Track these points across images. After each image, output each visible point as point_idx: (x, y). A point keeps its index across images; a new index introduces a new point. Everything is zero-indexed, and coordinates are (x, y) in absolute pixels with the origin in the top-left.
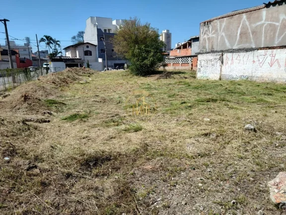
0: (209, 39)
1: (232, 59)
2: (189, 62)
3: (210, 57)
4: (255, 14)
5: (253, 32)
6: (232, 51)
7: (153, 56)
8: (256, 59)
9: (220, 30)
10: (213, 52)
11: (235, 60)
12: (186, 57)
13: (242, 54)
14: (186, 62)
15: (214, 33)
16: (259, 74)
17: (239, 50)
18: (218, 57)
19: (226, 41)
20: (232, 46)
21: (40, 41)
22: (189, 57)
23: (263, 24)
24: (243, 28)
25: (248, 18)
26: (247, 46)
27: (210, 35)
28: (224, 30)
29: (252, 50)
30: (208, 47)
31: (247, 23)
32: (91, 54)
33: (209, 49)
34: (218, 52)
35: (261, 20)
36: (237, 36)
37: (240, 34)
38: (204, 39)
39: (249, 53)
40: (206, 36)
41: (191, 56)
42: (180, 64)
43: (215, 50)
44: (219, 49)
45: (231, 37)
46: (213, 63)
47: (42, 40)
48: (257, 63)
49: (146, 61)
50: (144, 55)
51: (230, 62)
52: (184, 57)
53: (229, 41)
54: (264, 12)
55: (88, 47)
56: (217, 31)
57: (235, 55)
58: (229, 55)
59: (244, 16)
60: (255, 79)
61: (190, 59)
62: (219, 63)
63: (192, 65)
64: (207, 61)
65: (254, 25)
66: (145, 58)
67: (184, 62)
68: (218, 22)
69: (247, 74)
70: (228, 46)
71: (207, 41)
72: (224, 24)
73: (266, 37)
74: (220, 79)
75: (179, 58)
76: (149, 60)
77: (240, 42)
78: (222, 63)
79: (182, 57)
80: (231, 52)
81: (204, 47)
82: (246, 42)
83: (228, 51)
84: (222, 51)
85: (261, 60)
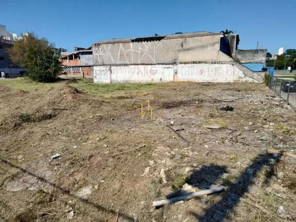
0: (100, 56)
1: (117, 70)
2: (81, 71)
3: (102, 68)
4: (127, 45)
5: (127, 55)
7: (55, 66)
8: (130, 71)
9: (107, 51)
10: (104, 65)
11: (119, 71)
12: (77, 67)
13: (122, 67)
14: (77, 71)
15: (103, 53)
16: (133, 79)
17: (120, 65)
18: (108, 69)
19: (112, 59)
20: (116, 62)
22: (79, 67)
23: (132, 51)
24: (121, 52)
25: (124, 46)
26: (124, 62)
27: (101, 54)
28: (109, 52)
29: (127, 65)
30: (100, 62)
31: (123, 49)
34: (108, 65)
35: (130, 49)
36: (118, 56)
37: (120, 55)
38: (97, 56)
39: (126, 67)
40: (97, 54)
41: (81, 67)
42: (72, 72)
44: (108, 64)
45: (114, 56)
46: (105, 72)
48: (131, 72)
49: (49, 70)
50: (47, 65)
51: (115, 72)
52: (75, 67)
53: (113, 59)
54: (131, 44)
56: (105, 51)
57: (118, 68)
58: (115, 67)
59: (121, 45)
60: (131, 82)
62: (109, 72)
63: (83, 73)
64: (101, 71)
65: (127, 51)
66: (47, 68)
67: (75, 71)
68: (105, 45)
69: (126, 79)
70: (113, 62)
72: (109, 48)
73: (134, 58)
74: (111, 82)
75: (70, 67)
76: (52, 69)
77: (120, 60)
78: (111, 72)
79: (73, 67)
80: (116, 66)
81: (97, 61)
82: (124, 60)
83: (114, 65)
84: (110, 65)
85: (133, 71)
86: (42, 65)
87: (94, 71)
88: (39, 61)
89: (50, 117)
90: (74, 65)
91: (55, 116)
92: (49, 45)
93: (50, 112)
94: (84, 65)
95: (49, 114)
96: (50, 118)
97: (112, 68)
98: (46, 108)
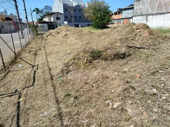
0: (139, 8)
1: (153, 19)
2: (122, 22)
3: (140, 18)
5: (165, 5)
6: (153, 15)
7: (108, 18)
8: (165, 18)
9: (146, 4)
10: (141, 15)
12: (120, 19)
13: (158, 16)
14: (119, 22)
15: (143, 6)
16: (166, 25)
17: (156, 14)
18: (145, 18)
19: (150, 9)
20: (153, 12)
22: (121, 19)
24: (159, 3)
26: (161, 12)
27: (140, 7)
28: (148, 4)
29: (163, 13)
32: (60, 19)
33: (139, 14)
34: (145, 15)
36: (155, 7)
37: (158, 6)
38: (137, 9)
39: (162, 15)
40: (138, 7)
41: (122, 19)
42: (116, 23)
43: (143, 14)
45: (152, 8)
46: (142, 21)
47: (34, 11)
48: (166, 20)
49: (104, 21)
50: (103, 18)
51: (151, 20)
52: (118, 19)
55: (58, 15)
56: (144, 4)
57: (154, 16)
58: (151, 17)
60: (164, 28)
61: (122, 20)
62: (145, 21)
64: (138, 20)
65: (165, 1)
67: (118, 22)
69: (160, 26)
70: (150, 12)
71: (138, 10)
72: (148, 1)
75: (115, 20)
76: (106, 20)
77: (157, 10)
78: (147, 21)
79: (117, 20)
82: (161, 10)
83: (150, 15)
84: (147, 15)
85: (168, 19)
87: (133, 21)
88: (99, 15)
90: (118, 18)
92: (105, 5)
94: (124, 18)
97: (148, 17)
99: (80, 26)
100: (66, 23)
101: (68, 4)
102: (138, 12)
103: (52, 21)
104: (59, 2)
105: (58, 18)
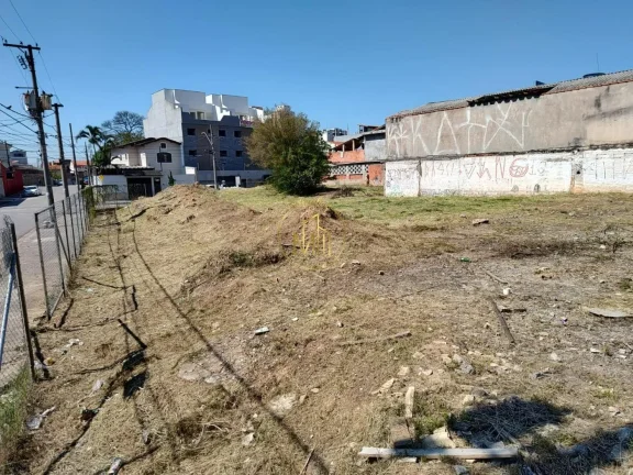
0: (399, 141)
1: (433, 169)
2: (363, 172)
3: (403, 165)
4: (458, 113)
5: (457, 135)
6: (433, 158)
7: (317, 164)
8: (462, 169)
9: (415, 130)
10: (406, 158)
11: (437, 171)
12: (357, 164)
13: (445, 162)
14: (357, 173)
15: (406, 134)
16: (467, 188)
17: (440, 158)
18: (415, 166)
19: (424, 145)
20: (431, 152)
21: (78, 137)
22: (361, 164)
23: (468, 126)
24: (444, 129)
25: (450, 117)
26: (450, 152)
27: (401, 136)
28: (420, 131)
29: (456, 157)
31: (449, 123)
32: (169, 160)
33: (400, 155)
34: (414, 159)
35: (466, 121)
36: (437, 138)
37: (442, 137)
38: (393, 141)
39: (453, 161)
40: (394, 137)
41: (365, 163)
42: (348, 175)
43: (409, 156)
44: (414, 155)
45: (428, 140)
46: (407, 173)
47: (83, 134)
48: (464, 173)
49: (306, 172)
50: (303, 162)
51: (430, 173)
52: (353, 164)
53: (427, 144)
54: (468, 111)
55: (163, 146)
56: (410, 130)
57: (437, 163)
58: (429, 163)
59: (445, 114)
60: (462, 193)
61: (363, 167)
62: (416, 173)
63: (368, 177)
64: (400, 171)
65: (457, 127)
66: (304, 168)
67: (354, 173)
68: (411, 119)
69: (452, 188)
70: (426, 151)
71: (397, 143)
72: (419, 123)
73: (472, 141)
74: (419, 195)
75: (345, 165)
76: (311, 170)
77: (441, 147)
78: (421, 173)
79: (349, 165)
80: (431, 159)
81: (394, 152)
82: (450, 147)
83: (428, 158)
84: (419, 158)
85: (469, 170)
86: (295, 163)
87: (387, 173)
88: (291, 157)
89: (276, 260)
90: (353, 161)
91: (284, 258)
92: (309, 126)
93: (276, 251)
94: (371, 160)
95: (275, 253)
96: (276, 262)
97: (423, 164)
98: (271, 243)
99: (238, 180)
100: (190, 171)
101: (199, 113)
102: (398, 150)
103: (144, 164)
104: (169, 107)
105: (164, 158)
